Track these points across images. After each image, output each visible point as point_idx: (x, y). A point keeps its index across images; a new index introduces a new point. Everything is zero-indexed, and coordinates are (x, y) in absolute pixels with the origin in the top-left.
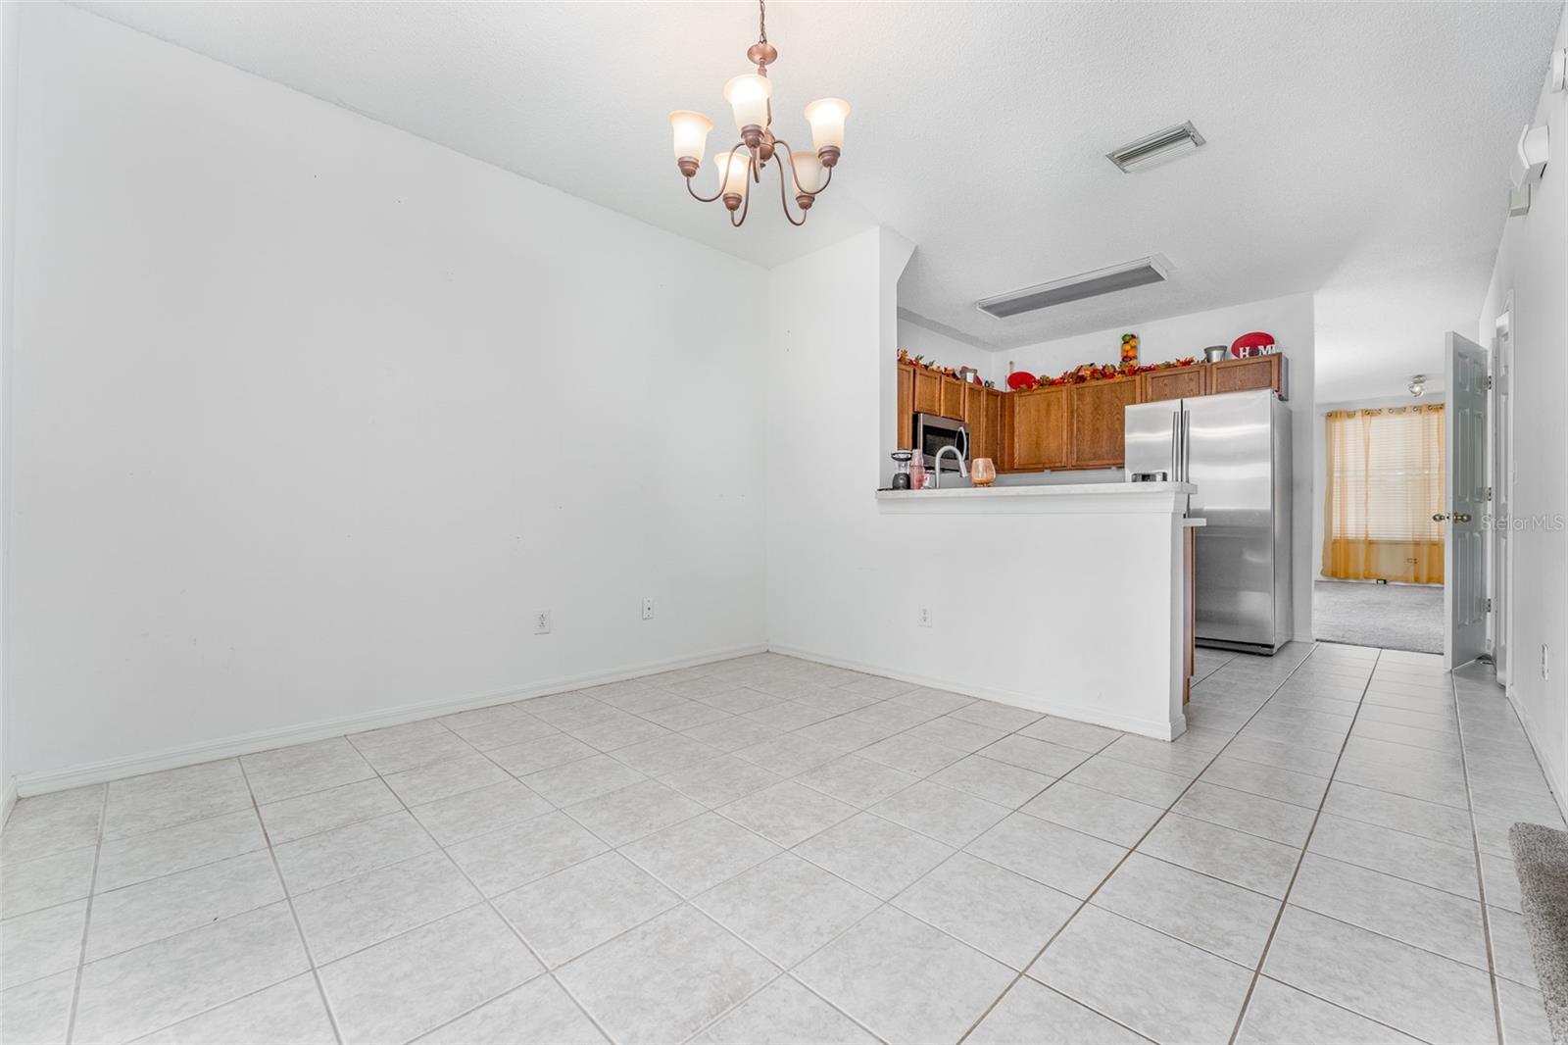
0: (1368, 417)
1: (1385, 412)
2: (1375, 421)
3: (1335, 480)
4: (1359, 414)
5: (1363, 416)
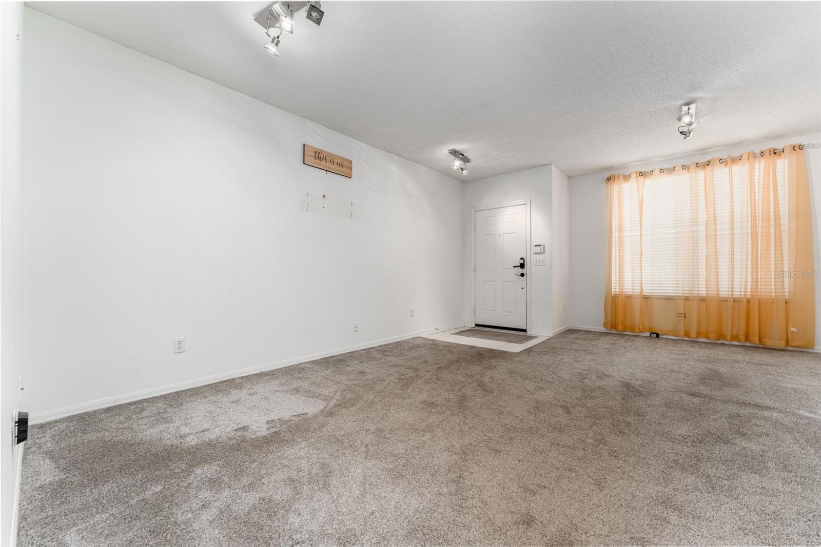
0: (642, 178)
1: (657, 172)
2: (648, 181)
3: (614, 239)
4: (634, 176)
5: (637, 177)
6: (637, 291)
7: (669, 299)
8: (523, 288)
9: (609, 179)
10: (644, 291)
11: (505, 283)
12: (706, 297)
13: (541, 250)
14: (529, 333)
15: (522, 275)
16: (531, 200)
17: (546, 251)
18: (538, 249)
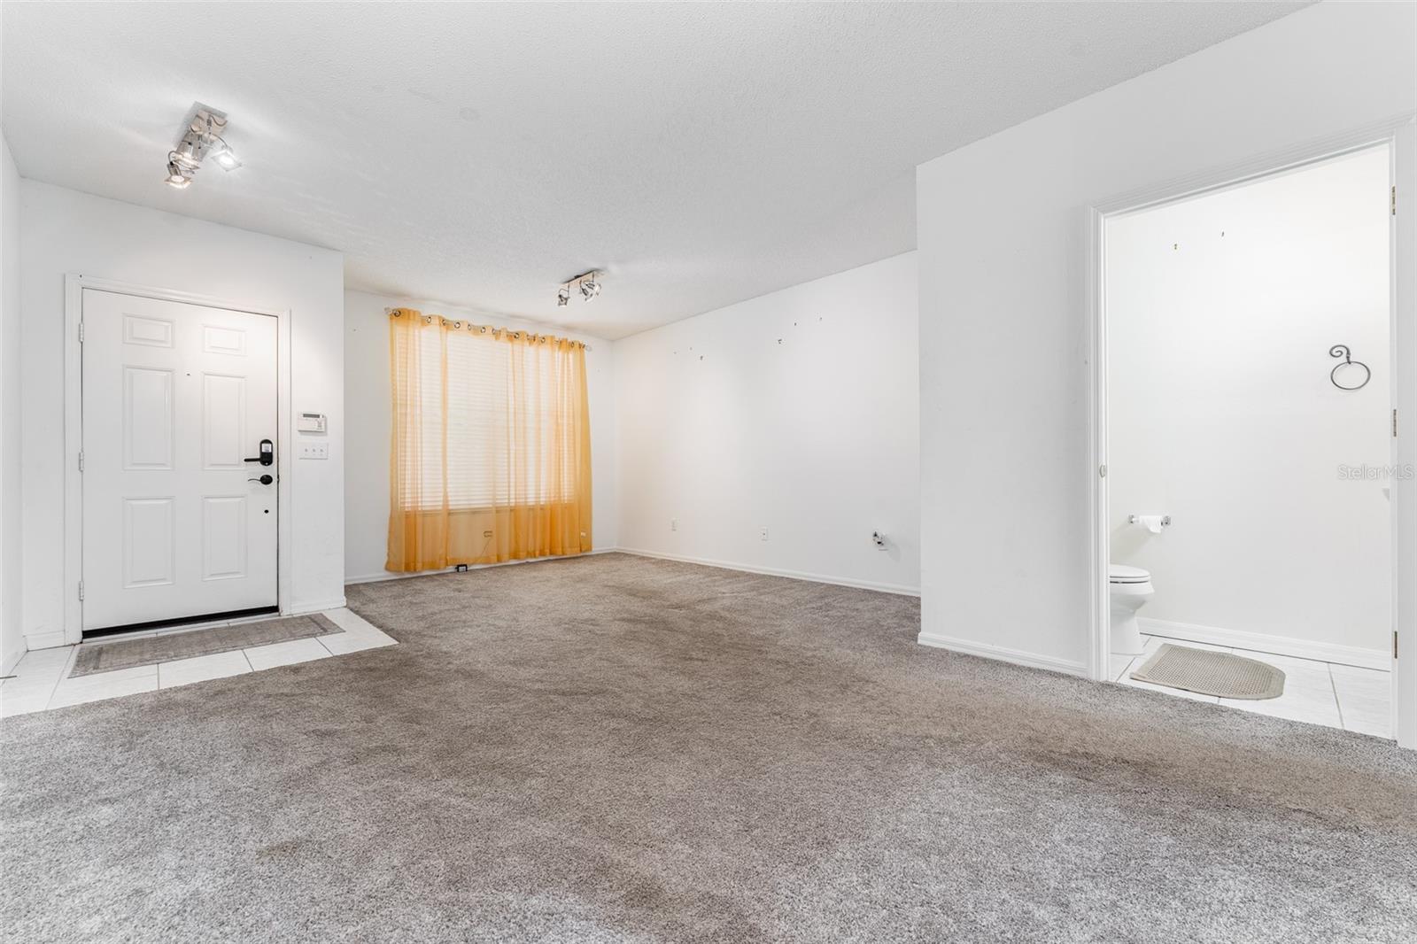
0: (444, 328)
4: (435, 321)
5: (438, 326)
6: (439, 505)
7: (474, 512)
8: (267, 511)
9: (397, 314)
10: (450, 503)
11: (211, 500)
12: (515, 506)
13: (320, 426)
14: (286, 611)
15: (266, 480)
16: (291, 311)
17: (329, 432)
18: (312, 424)
